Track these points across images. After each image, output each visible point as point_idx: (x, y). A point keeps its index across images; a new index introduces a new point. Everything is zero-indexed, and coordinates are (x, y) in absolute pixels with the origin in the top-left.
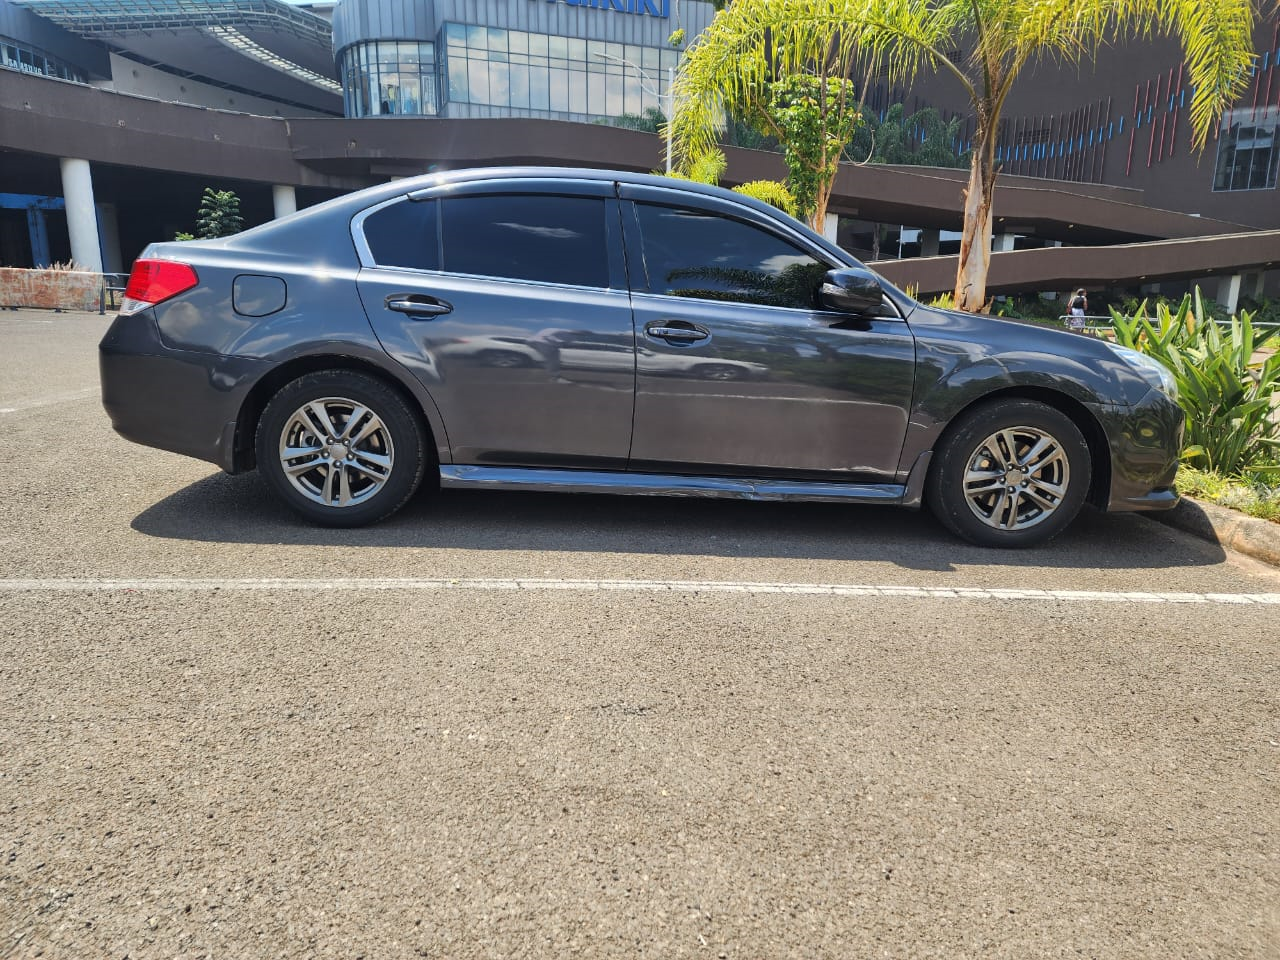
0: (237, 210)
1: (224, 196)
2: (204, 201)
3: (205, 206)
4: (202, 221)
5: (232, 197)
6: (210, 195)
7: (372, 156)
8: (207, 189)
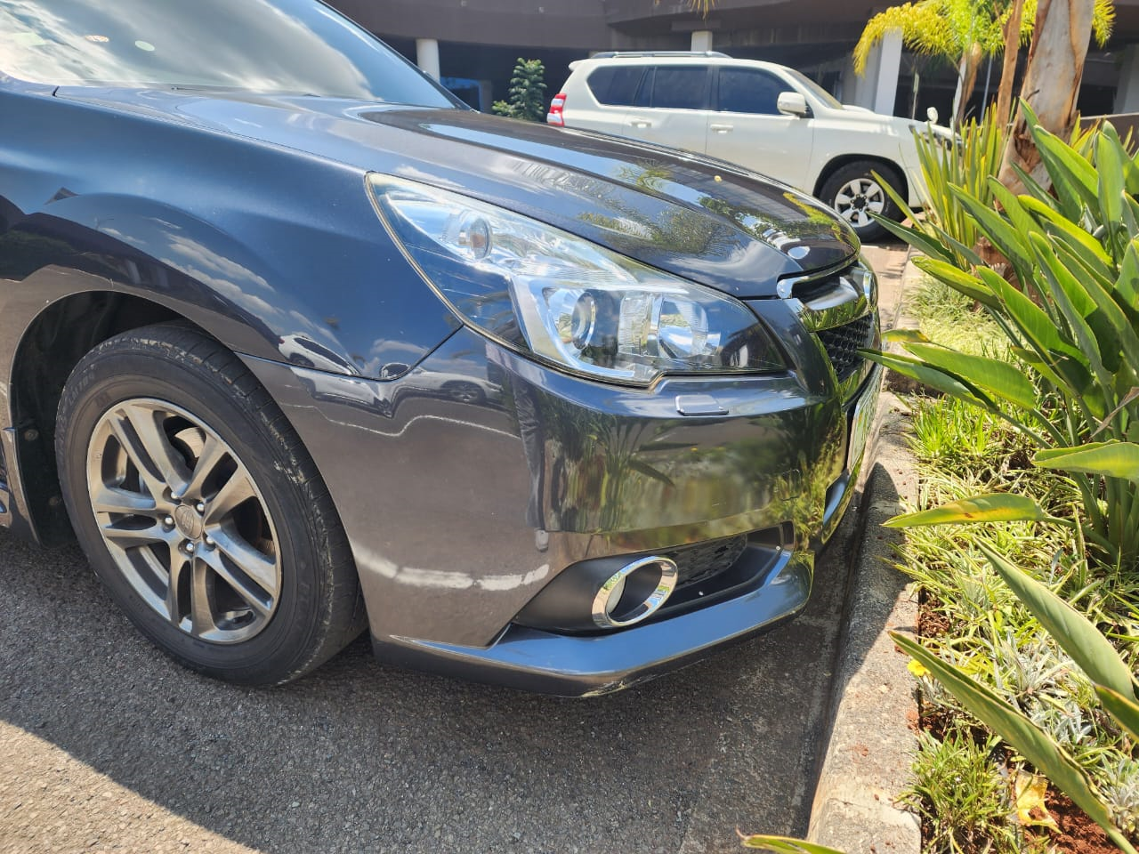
0: (541, 78)
1: (532, 65)
2: (515, 71)
3: (517, 75)
4: (513, 90)
5: (539, 65)
6: (521, 65)
7: (674, 12)
8: (520, 59)
